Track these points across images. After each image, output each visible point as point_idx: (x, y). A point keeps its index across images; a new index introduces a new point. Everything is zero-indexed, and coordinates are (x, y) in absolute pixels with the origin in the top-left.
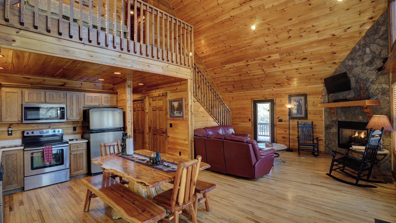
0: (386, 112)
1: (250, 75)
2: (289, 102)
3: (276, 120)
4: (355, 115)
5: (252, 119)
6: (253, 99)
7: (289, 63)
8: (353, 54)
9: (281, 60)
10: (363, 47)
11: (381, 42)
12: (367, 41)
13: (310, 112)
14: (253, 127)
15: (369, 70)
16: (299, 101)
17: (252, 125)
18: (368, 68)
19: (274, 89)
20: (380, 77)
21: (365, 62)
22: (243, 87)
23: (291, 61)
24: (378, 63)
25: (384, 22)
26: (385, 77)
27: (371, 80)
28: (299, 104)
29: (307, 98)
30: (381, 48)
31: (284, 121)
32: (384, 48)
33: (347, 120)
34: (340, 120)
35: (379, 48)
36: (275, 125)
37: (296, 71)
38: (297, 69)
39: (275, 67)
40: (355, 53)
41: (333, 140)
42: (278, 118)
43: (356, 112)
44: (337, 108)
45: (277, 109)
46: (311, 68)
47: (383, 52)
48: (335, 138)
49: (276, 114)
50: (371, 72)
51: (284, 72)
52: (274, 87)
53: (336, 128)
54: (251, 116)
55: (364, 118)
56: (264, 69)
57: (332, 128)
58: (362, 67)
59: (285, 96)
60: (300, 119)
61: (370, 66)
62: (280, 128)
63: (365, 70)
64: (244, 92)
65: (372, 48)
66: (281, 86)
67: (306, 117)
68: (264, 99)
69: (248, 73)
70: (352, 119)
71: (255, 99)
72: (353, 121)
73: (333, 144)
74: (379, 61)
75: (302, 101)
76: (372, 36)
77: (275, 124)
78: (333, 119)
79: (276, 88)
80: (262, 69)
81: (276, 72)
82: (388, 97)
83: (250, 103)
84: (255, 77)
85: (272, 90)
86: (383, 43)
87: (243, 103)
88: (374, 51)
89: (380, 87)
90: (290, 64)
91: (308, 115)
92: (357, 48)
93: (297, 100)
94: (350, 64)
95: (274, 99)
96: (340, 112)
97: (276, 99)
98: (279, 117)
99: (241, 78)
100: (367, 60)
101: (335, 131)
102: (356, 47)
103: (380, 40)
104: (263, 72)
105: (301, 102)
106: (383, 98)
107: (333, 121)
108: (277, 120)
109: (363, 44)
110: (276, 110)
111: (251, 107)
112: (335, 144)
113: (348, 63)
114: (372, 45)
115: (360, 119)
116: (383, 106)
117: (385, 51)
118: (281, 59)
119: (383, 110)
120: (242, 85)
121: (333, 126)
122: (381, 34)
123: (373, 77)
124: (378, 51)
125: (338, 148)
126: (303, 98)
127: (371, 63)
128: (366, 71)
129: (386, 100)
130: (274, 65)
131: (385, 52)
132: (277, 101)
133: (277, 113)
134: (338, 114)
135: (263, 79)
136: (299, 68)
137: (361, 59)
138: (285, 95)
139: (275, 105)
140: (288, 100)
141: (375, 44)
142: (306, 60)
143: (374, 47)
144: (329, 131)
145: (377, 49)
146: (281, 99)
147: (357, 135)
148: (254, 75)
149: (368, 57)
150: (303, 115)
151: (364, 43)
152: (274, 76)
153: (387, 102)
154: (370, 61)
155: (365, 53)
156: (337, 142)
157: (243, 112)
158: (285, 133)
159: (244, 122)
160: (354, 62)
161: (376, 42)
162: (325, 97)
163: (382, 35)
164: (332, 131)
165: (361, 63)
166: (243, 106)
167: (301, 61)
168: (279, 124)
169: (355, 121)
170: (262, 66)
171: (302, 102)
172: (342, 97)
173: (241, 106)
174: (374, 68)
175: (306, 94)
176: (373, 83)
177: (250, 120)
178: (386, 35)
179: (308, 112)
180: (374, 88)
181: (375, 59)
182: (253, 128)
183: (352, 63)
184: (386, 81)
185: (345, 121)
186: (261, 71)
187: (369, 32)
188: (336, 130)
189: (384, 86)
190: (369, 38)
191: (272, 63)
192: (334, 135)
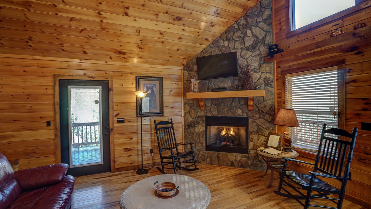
0: (271, 105)
1: (61, 17)
2: (137, 87)
3: (113, 119)
4: (232, 108)
5: (55, 120)
6: (60, 76)
7: (155, 17)
8: (230, 33)
9: (143, 5)
10: (244, 28)
11: (265, 27)
12: (249, 22)
13: (167, 105)
14: (59, 139)
15: (251, 56)
16: (153, 87)
17: (56, 135)
18: (249, 53)
19: (110, 62)
20: (264, 65)
21: (246, 45)
22: (30, 44)
23: (160, 14)
24: (262, 49)
25: (268, 6)
26: (270, 65)
27: (253, 67)
28: (153, 91)
29: (163, 83)
30: (265, 33)
31: (127, 120)
32: (268, 34)
33: (220, 115)
34: (209, 115)
35: (263, 34)
36: (112, 130)
37: (160, 36)
38: (161, 34)
39: (127, 14)
40: (232, 33)
41: (199, 142)
42: (116, 116)
43: (234, 104)
44: (206, 99)
45: (115, 99)
46: (180, 38)
47: (268, 38)
48: (201, 139)
49: (113, 108)
50: (253, 58)
51: (139, 33)
52: (111, 58)
53: (203, 126)
54: (52, 114)
55: (243, 112)
56: (102, 11)
57: (197, 126)
58: (242, 51)
59: (129, 77)
60: (153, 117)
61: (252, 51)
62: (120, 134)
63: (245, 55)
64: (30, 57)
65: (254, 31)
66: (124, 58)
67: (161, 112)
68: (88, 79)
69: (55, 6)
70: (228, 114)
71: (63, 75)
72: (229, 115)
73: (199, 146)
74: (263, 47)
75: (156, 87)
76: (255, 17)
77: (111, 127)
78: (199, 114)
79: (114, 61)
80: (97, 10)
81: (125, 26)
82: (272, 88)
83: (51, 84)
84: (73, 23)
85: (106, 62)
86: (268, 28)
87: (28, 83)
88: (257, 35)
89: (263, 76)
90: (155, 20)
91: (164, 110)
92: (235, 28)
93: (148, 86)
94: (225, 46)
95: (110, 80)
96: (210, 104)
97: (112, 81)
98: (118, 114)
99: (28, 15)
100: (248, 43)
101: (201, 130)
102: (234, 25)
103: (264, 24)
104: (97, 16)
105: (154, 89)
106: (267, 89)
107: (199, 117)
108: (115, 119)
109: (243, 24)
110: (113, 101)
111: (54, 95)
112: (202, 146)
113: (223, 44)
114: (255, 27)
115: (239, 113)
116: (266, 98)
117: (270, 37)
118: (144, 3)
119: (267, 102)
120: (27, 37)
121: (198, 123)
122: (264, 17)
123: (255, 64)
124: (262, 36)
125: (206, 152)
126: (157, 83)
127: (253, 47)
128: (247, 56)
129: (270, 91)
130: (127, 11)
131: (270, 39)
132: (116, 84)
133: (115, 107)
134: (207, 108)
135: (93, 35)
136: (165, 32)
137: (240, 41)
138: (130, 75)
139: (111, 92)
140: (135, 84)
141: (258, 28)
142: (180, 22)
143: (256, 30)
144: (192, 130)
145: (260, 34)
146: (122, 82)
147: (224, 133)
148: (72, 19)
149: (250, 40)
150: (158, 110)
151: (245, 23)
152: (118, 36)
153: (271, 94)
154: (252, 45)
155: (246, 35)
156: (204, 144)
157: (28, 104)
158: (129, 141)
159: (29, 130)
160: (231, 44)
161: (259, 25)
162: (195, 83)
163: (266, 19)
164: (196, 130)
165: (240, 47)
166: (28, 91)
167: (172, 21)
168: (118, 127)
169: (232, 115)
170: (101, 3)
171: (156, 89)
172: (213, 86)
173: (20, 91)
174: (257, 54)
175: (162, 78)
176: (254, 71)
177: (49, 124)
178: (271, 20)
179: (164, 105)
180: (257, 77)
181: (259, 44)
182: (60, 141)
183: (228, 44)
184: (270, 70)
185: (218, 116)
186: (94, 13)
187: (251, 12)
188: (203, 128)
189: (268, 75)
190: (251, 18)
191: (124, 4)
192: (201, 136)
